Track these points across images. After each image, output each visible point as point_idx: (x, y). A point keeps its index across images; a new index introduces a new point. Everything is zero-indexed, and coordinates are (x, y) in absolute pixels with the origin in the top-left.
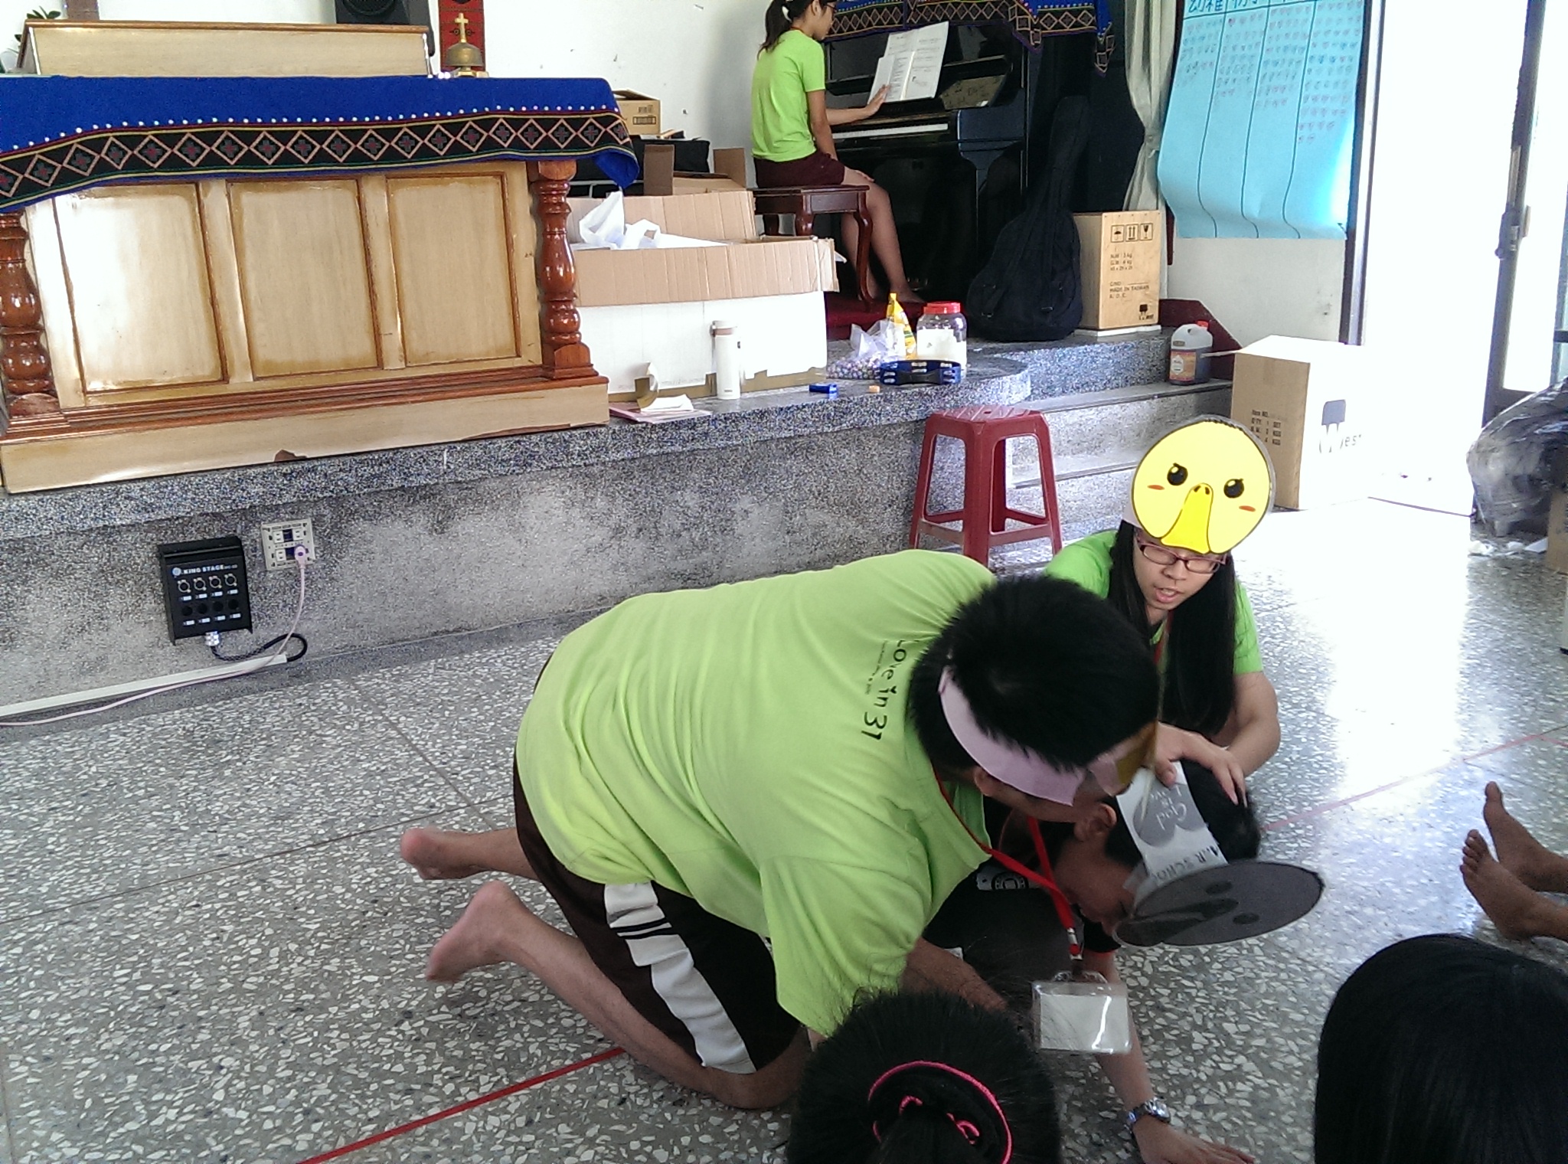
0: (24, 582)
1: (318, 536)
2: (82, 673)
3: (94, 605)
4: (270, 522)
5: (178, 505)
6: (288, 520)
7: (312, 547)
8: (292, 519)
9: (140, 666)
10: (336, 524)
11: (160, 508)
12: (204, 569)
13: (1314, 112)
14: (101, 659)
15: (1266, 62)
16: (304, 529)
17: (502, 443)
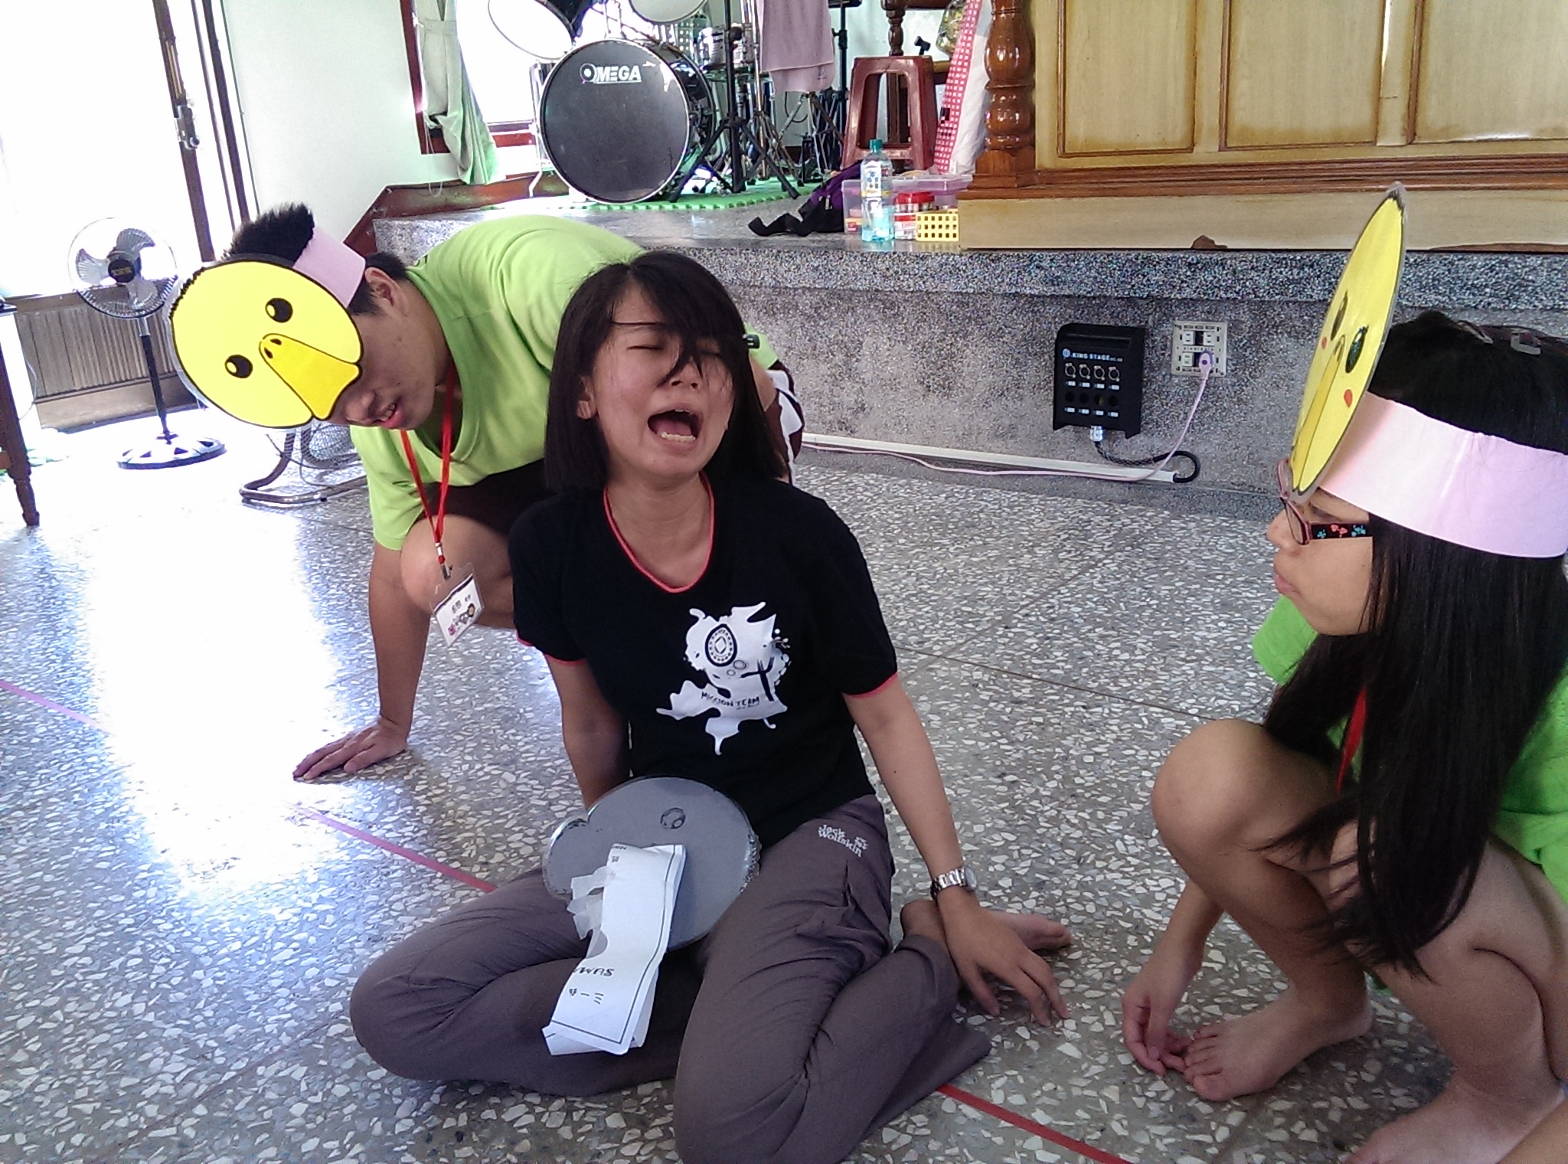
0: (965, 337)
1: (1233, 345)
2: (997, 436)
3: (1014, 372)
4: (1185, 319)
5: (1081, 282)
6: (1203, 320)
7: (1224, 357)
8: (1208, 320)
9: (1042, 444)
10: (1254, 336)
11: (1065, 283)
12: (1091, 357)
14: (1012, 427)
16: (1217, 334)
17: (1478, 260)
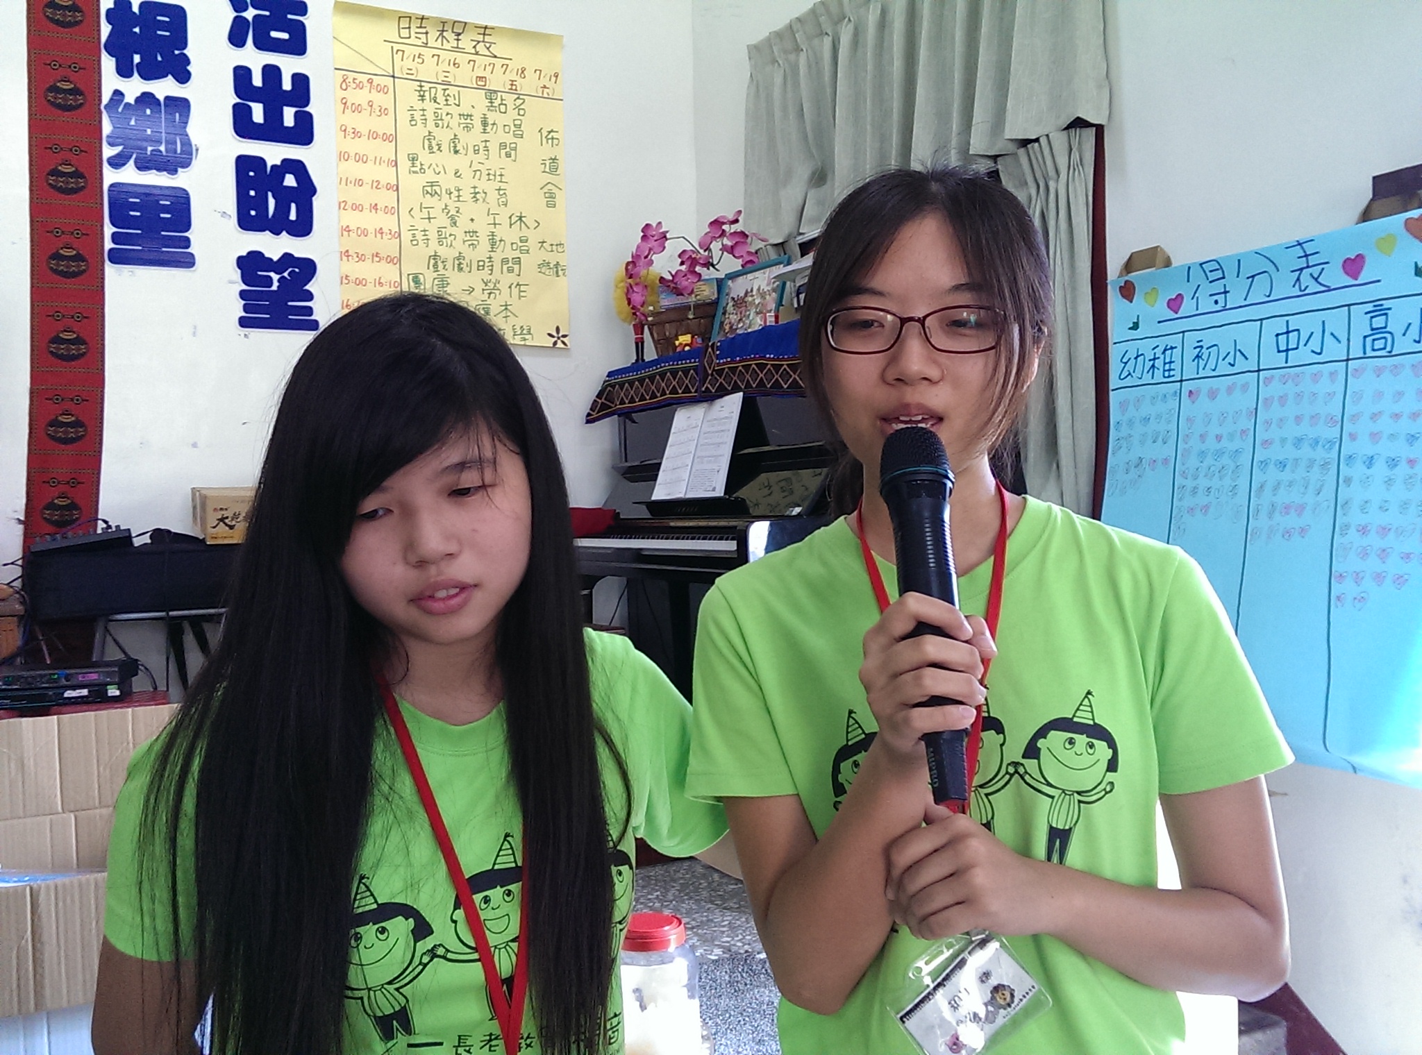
13: (1364, 554)
15: (1264, 464)
